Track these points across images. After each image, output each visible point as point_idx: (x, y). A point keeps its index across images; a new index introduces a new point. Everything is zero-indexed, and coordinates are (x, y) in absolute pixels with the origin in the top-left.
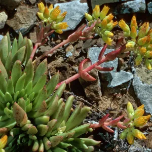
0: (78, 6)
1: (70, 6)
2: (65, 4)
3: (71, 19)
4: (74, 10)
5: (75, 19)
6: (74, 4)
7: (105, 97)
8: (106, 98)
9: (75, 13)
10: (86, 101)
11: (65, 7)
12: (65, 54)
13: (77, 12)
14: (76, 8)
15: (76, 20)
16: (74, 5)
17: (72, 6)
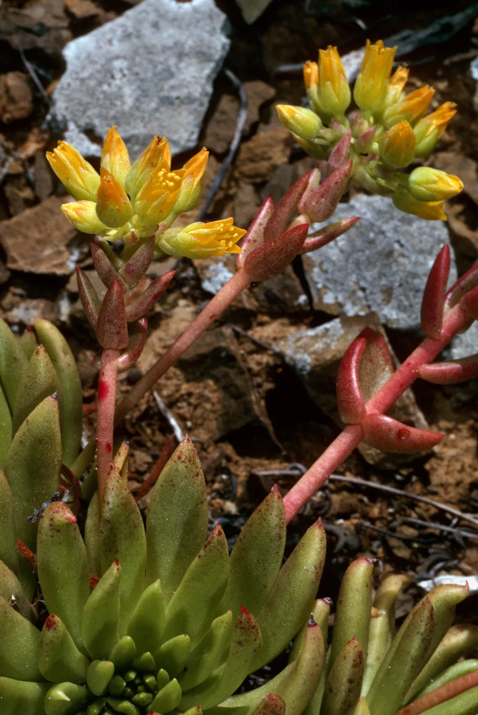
0: (175, 21)
1: (139, 36)
2: (107, 27)
3: (167, 101)
4: (165, 49)
5: (183, 93)
6: (152, 17)
7: (443, 424)
8: (449, 431)
9: (172, 61)
10: (374, 484)
11: (117, 47)
12: (198, 280)
13: (181, 56)
14: (169, 35)
15: (190, 100)
16: (156, 25)
17: (147, 31)
